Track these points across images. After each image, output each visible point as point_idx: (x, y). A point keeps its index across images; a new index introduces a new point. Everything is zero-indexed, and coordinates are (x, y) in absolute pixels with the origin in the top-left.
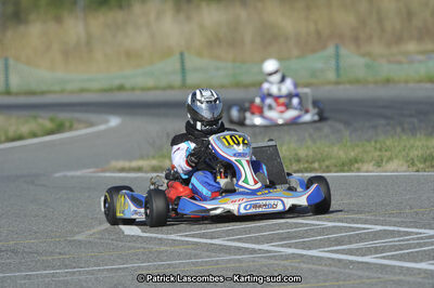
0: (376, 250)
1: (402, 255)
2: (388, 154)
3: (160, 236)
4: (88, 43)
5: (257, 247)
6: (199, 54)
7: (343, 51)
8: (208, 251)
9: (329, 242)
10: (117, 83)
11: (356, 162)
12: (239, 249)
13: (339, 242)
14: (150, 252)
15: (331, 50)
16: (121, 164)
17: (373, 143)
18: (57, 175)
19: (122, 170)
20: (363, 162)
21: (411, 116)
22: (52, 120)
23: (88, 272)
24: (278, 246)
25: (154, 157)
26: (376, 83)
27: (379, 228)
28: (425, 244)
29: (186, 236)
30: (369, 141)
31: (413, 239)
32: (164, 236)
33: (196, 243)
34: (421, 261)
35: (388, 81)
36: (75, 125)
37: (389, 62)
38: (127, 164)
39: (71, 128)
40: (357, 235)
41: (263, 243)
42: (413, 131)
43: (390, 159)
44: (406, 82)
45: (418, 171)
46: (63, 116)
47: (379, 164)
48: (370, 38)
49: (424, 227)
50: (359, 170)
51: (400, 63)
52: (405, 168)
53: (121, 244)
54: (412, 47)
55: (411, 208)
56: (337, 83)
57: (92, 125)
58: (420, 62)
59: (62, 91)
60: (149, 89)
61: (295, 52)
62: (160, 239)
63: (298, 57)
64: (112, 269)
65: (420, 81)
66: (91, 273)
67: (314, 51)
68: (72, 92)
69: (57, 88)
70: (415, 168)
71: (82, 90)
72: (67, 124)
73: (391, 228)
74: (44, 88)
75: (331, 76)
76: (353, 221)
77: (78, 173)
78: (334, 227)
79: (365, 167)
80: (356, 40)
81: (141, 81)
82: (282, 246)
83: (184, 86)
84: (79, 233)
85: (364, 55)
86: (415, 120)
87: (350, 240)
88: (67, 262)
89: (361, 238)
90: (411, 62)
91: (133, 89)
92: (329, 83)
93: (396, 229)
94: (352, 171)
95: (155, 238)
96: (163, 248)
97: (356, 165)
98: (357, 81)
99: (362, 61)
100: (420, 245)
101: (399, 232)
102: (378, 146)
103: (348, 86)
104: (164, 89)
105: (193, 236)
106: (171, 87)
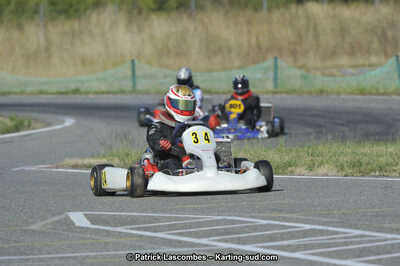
0: (306, 247)
1: (329, 252)
2: (320, 159)
3: (107, 228)
4: (47, 50)
5: (196, 241)
6: (149, 63)
7: (281, 63)
8: (151, 243)
9: (263, 239)
10: (73, 86)
11: (291, 166)
12: (180, 242)
13: (272, 238)
14: (98, 243)
15: (270, 62)
16: (74, 161)
17: (306, 149)
18: (15, 169)
19: (75, 166)
20: (296, 165)
21: (343, 125)
22: (12, 119)
23: (41, 260)
24: (215, 240)
25: (104, 156)
26: (310, 93)
27: (309, 227)
28: (351, 243)
29: (131, 229)
30: (302, 146)
31: (340, 238)
32: (112, 229)
33: (141, 236)
34: (347, 258)
35: (322, 92)
36: (33, 124)
37: (323, 74)
38: (80, 161)
39: (29, 127)
40: (289, 232)
41: (201, 237)
42: (344, 139)
43: (321, 164)
44: (339, 93)
45: (346, 176)
46: (22, 115)
47: (311, 168)
48: (307, 52)
49: (350, 227)
50: (292, 173)
51: (332, 75)
52: (334, 172)
53: (71, 234)
54: (344, 61)
55: (340, 209)
56: (275, 93)
57: (49, 125)
58: (353, 75)
59: (22, 93)
60: (103, 93)
61: (237, 63)
62: (108, 231)
63: (239, 68)
64: (63, 258)
65: (351, 93)
66: (44, 260)
67: (255, 62)
68: (31, 94)
69: (18, 90)
70: (344, 173)
71: (41, 92)
72: (26, 123)
73: (321, 227)
74: (7, 90)
75: (270, 86)
76: (285, 220)
77: (34, 168)
78: (267, 225)
79: (298, 170)
80: (294, 53)
81: (95, 86)
82: (219, 241)
83: (134, 91)
84: (34, 223)
85: (300, 68)
86: (346, 129)
87: (282, 237)
88: (22, 250)
89: (292, 236)
90: (344, 75)
91: (88, 93)
92: (267, 92)
93: (324, 228)
94: (287, 174)
95: (104, 230)
96: (110, 240)
97: (290, 169)
98: (294, 91)
99: (298, 72)
100: (346, 244)
101: (327, 231)
102: (310, 151)
103: (284, 95)
104: (116, 93)
105: (139, 229)
106: (123, 92)
